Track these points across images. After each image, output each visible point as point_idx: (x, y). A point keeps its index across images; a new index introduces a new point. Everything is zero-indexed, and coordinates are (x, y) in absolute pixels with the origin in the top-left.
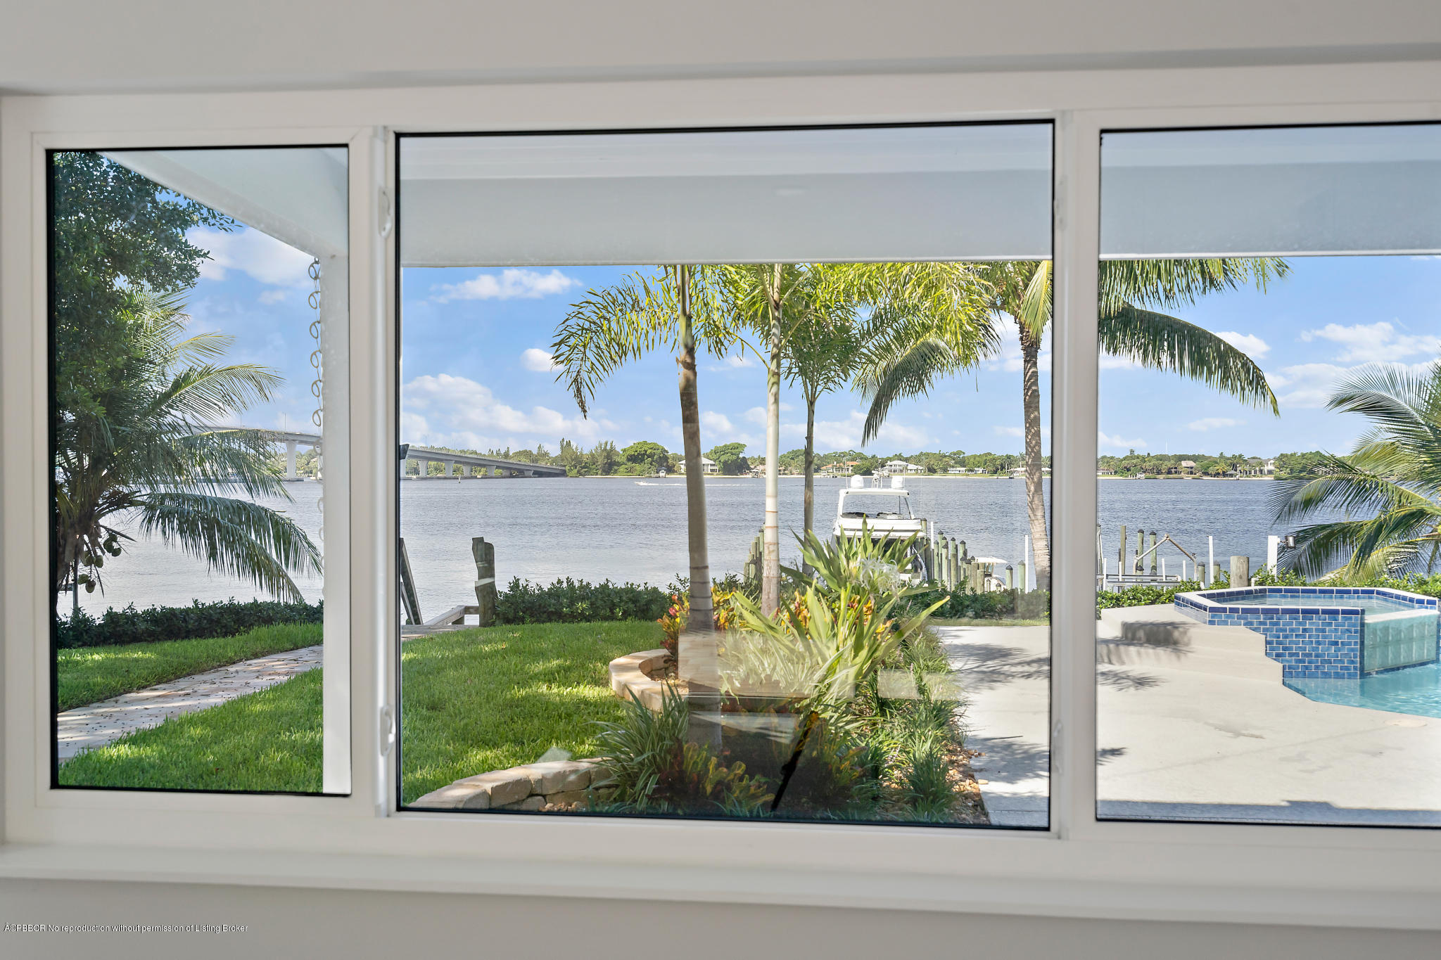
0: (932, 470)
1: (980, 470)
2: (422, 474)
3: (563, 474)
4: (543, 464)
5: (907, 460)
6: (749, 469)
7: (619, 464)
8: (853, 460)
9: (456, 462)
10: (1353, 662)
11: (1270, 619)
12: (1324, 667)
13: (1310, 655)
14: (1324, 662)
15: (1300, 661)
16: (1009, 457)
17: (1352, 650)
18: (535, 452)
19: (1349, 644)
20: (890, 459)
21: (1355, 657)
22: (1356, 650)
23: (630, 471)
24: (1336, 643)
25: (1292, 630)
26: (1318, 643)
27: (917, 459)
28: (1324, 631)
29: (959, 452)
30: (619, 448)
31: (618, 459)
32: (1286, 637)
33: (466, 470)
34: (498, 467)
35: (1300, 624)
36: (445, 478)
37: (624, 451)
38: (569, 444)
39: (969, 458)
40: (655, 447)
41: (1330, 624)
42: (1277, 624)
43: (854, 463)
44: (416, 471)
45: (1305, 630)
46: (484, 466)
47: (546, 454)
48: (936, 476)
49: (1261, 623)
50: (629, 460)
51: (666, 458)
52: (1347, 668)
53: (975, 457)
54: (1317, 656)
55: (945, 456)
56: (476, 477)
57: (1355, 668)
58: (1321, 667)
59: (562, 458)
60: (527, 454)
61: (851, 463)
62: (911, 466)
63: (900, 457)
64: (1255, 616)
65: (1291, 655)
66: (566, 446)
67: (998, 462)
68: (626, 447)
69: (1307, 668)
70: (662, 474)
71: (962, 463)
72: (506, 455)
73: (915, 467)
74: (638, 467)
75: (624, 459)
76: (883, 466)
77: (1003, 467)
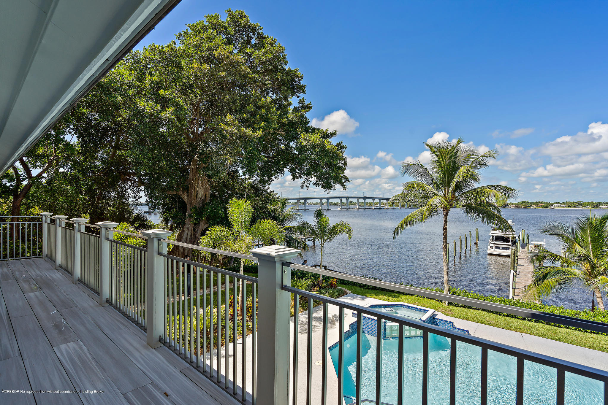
0: (569, 207)
1: (588, 207)
5: (561, 204)
16: (599, 203)
20: (555, 203)
27: (565, 204)
29: (580, 201)
39: (584, 203)
43: (542, 205)
48: (571, 208)
53: (586, 203)
55: (575, 203)
61: (541, 205)
62: (562, 206)
63: (558, 203)
67: (595, 204)
71: (581, 204)
76: (552, 205)
77: (597, 206)
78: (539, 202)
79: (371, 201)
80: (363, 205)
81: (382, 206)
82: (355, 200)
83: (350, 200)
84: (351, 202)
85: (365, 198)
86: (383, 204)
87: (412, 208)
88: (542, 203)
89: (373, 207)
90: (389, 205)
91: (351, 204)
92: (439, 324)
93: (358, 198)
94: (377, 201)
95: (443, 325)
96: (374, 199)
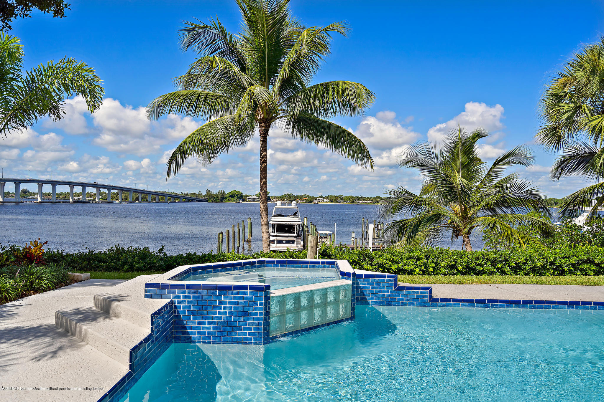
0: (332, 201)
1: (348, 201)
2: (157, 200)
3: (207, 201)
4: (200, 198)
5: (324, 198)
6: (270, 200)
7: (226, 198)
8: (306, 198)
9: (169, 197)
10: (258, 329)
11: (193, 293)
12: (236, 333)
13: (225, 323)
14: (235, 329)
15: (216, 328)
16: (357, 197)
17: (258, 319)
18: (197, 193)
19: (256, 314)
20: (318, 198)
21: (260, 324)
22: (261, 319)
23: (230, 200)
24: (245, 314)
25: (211, 303)
26: (231, 313)
27: (327, 198)
28: (235, 303)
29: (341, 195)
30: (226, 193)
31: (225, 196)
32: (206, 308)
33: (172, 199)
34: (184, 199)
35: (217, 297)
36: (165, 202)
37: (228, 193)
38: (209, 191)
40: (239, 192)
41: (240, 298)
42: (199, 297)
43: (306, 199)
44: (155, 200)
45: (221, 303)
46: (179, 198)
47: (202, 194)
48: (333, 203)
49: (186, 297)
50: (229, 197)
51: (242, 196)
52: (254, 334)
53: (346, 197)
54: (230, 324)
55: (336, 197)
56: (176, 202)
57: (260, 334)
58: (233, 334)
59: (206, 196)
60: (194, 194)
62: (325, 200)
63: (321, 197)
64: (182, 291)
65: (210, 323)
66: (208, 191)
67: (354, 199)
68: (229, 192)
69: (222, 334)
70: (241, 202)
71: (342, 199)
72: (187, 194)
73: (326, 200)
74: (233, 199)
75: (227, 196)
76: (316, 200)
77: (355, 201)
78: (303, 196)
79: (66, 189)
80: (50, 197)
81: (87, 198)
82: (33, 188)
83: (23, 186)
84: (25, 192)
85: (54, 184)
86: (89, 195)
87: (140, 202)
88: (306, 196)
89: (71, 200)
90: (100, 197)
91: (24, 195)
92: (365, 287)
93: (41, 183)
94: (78, 189)
95: (373, 288)
96: (72, 185)
